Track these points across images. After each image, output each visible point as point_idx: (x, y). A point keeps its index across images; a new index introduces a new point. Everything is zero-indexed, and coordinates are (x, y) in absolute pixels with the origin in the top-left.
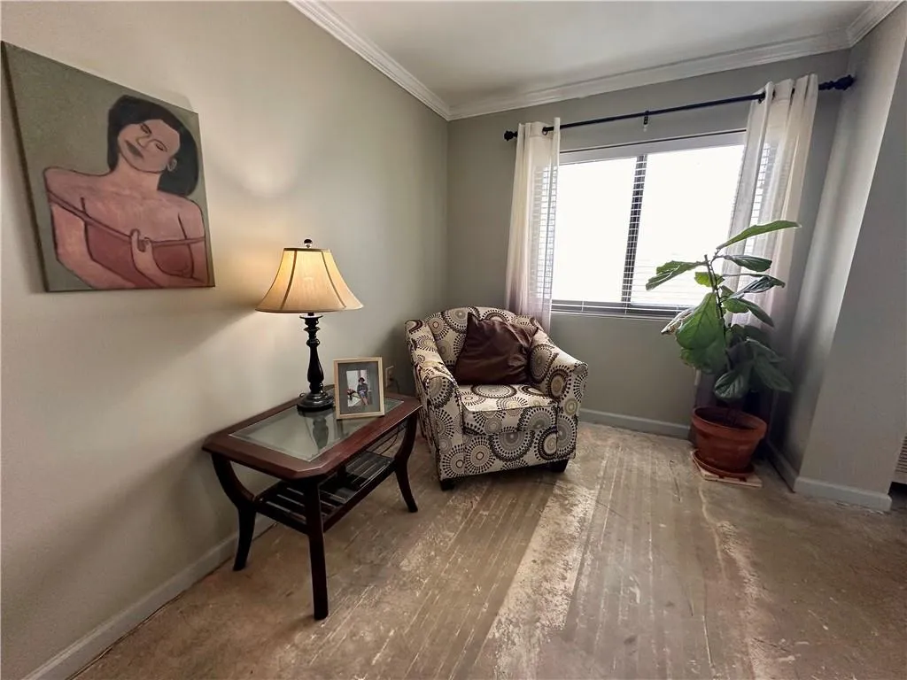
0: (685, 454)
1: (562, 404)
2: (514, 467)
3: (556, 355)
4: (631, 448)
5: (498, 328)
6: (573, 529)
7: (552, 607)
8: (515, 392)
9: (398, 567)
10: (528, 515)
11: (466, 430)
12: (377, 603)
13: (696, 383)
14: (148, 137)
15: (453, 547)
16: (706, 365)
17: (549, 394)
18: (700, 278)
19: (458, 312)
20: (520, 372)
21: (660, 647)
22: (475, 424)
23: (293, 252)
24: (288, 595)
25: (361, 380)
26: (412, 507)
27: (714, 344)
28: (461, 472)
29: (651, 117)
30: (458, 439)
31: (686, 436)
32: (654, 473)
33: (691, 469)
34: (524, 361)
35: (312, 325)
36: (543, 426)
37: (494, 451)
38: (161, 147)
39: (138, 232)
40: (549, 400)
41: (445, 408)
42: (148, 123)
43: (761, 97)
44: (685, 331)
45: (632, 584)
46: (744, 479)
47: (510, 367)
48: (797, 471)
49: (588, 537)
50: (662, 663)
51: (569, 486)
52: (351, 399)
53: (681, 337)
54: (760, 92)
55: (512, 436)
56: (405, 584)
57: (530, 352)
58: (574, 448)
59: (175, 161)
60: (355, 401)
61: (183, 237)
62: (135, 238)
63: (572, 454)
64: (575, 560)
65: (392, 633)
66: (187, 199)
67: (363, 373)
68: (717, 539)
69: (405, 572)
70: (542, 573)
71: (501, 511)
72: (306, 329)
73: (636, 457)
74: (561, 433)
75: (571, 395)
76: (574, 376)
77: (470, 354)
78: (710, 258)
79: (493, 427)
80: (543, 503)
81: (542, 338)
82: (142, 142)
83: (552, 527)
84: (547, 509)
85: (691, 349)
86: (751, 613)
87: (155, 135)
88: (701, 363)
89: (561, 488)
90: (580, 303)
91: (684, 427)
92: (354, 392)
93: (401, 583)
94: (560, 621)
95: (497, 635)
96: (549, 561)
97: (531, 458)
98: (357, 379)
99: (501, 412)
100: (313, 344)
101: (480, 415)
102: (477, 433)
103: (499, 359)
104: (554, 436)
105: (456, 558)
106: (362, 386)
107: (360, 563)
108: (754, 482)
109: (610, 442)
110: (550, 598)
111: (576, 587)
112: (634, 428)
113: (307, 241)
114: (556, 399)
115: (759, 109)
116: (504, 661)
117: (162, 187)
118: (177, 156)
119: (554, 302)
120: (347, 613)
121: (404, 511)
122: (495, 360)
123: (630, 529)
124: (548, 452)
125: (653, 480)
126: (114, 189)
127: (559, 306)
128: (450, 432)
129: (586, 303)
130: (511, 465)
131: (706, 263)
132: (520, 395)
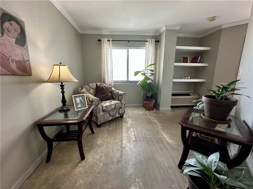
0: (143, 109)
1: (122, 102)
2: (114, 118)
3: (118, 92)
4: (133, 110)
5: (104, 87)
6: (129, 126)
7: (132, 138)
8: (112, 101)
9: (97, 144)
10: (120, 126)
11: (103, 111)
12: (96, 152)
13: (142, 95)
14: (11, 27)
15: (107, 136)
16: (146, 90)
17: (119, 100)
18: (142, 74)
19: (92, 84)
20: (111, 97)
21: (150, 136)
22: (106, 109)
23: (59, 66)
24: (70, 160)
25: (80, 100)
26: (93, 132)
27: (147, 86)
28: (103, 121)
29: (129, 42)
30: (102, 113)
31: (142, 106)
32: (139, 113)
33: (144, 111)
34: (111, 95)
35: (62, 87)
36: (119, 107)
37: (110, 115)
38: (15, 30)
39: (11, 56)
40: (119, 101)
41: (98, 106)
42: (11, 22)
43: (147, 41)
44: (142, 84)
45: (143, 130)
46: (153, 111)
47: (108, 96)
48: (160, 107)
49: (133, 126)
50: (151, 138)
51: (125, 119)
52: (78, 105)
53: (141, 85)
54: (147, 40)
55: (113, 111)
56: (100, 146)
57: (112, 92)
58: (125, 111)
59: (19, 35)
60: (79, 106)
61: (23, 60)
62: (10, 58)
63: (124, 113)
64: (132, 130)
65: (103, 154)
66: (23, 48)
67: (81, 98)
68: (152, 120)
69: (99, 144)
70: (127, 134)
71: (114, 127)
72: (60, 88)
73: (135, 112)
74: (122, 108)
75: (123, 100)
76: (124, 95)
77: (98, 94)
78: (144, 70)
79: (110, 109)
80: (122, 124)
81: (113, 89)
82: (10, 28)
83: (125, 127)
84: (123, 124)
85: (143, 87)
86: (160, 128)
87: (13, 26)
88: (145, 90)
89: (124, 120)
90: (119, 81)
91: (141, 104)
92: (79, 103)
93: (99, 146)
94: (134, 139)
95: (125, 146)
96: (128, 132)
97: (117, 115)
98: (79, 100)
99: (111, 105)
100: (63, 92)
101: (106, 106)
102: (106, 111)
103: (106, 94)
104: (121, 109)
105: (109, 138)
106: (81, 102)
107: (86, 147)
108: (154, 111)
109: (129, 110)
110: (131, 137)
111: (134, 134)
112: (133, 107)
113: (60, 63)
114: (121, 101)
115: (147, 43)
116: (128, 148)
117: (16, 43)
118: (19, 34)
119: (114, 81)
120: (89, 156)
121: (91, 134)
122: (105, 95)
123: (139, 123)
124: (120, 113)
125: (140, 115)
126: (4, 42)
127: (115, 82)
128: (100, 112)
129: (120, 81)
130: (113, 118)
131: (143, 71)
132: (113, 101)
